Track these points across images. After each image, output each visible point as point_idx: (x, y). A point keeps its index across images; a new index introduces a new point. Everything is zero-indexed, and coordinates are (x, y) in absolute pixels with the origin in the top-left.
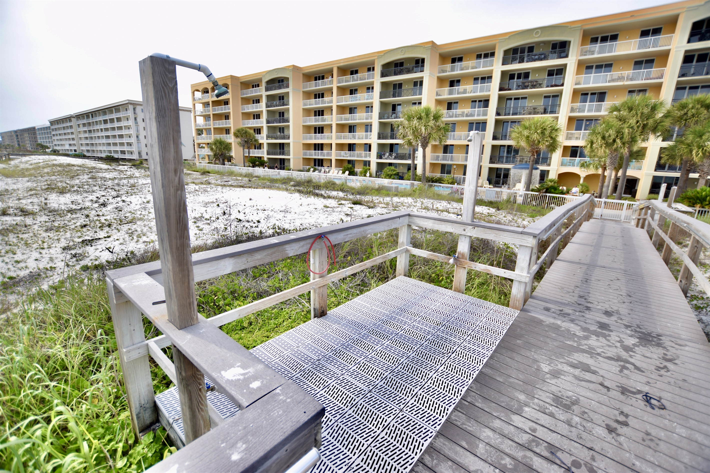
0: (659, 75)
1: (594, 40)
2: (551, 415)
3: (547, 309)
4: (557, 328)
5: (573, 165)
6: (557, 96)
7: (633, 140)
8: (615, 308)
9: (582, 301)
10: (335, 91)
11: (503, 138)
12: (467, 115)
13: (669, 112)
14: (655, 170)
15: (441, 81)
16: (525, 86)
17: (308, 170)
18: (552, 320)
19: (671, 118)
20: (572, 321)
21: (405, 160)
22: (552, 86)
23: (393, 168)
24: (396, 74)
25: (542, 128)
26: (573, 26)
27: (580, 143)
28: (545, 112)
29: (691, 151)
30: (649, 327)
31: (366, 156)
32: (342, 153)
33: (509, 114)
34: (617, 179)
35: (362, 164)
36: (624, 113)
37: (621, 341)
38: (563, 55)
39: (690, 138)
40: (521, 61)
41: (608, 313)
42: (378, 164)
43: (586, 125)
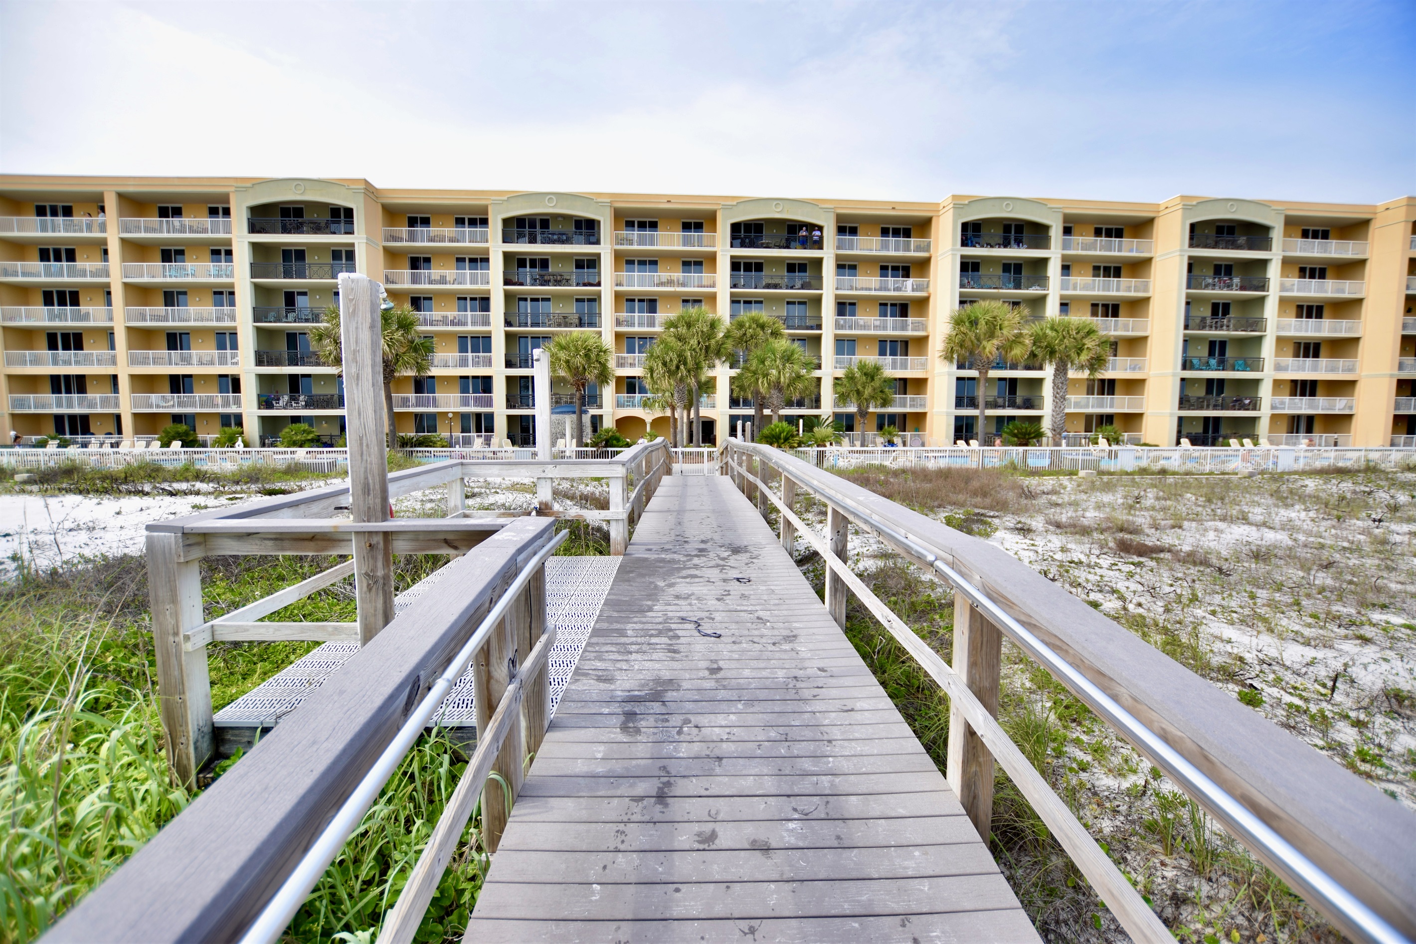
0: (712, 282)
1: (630, 224)
2: (677, 605)
3: (650, 550)
4: (663, 561)
5: (634, 406)
6: (595, 300)
7: (698, 367)
8: (709, 537)
9: (679, 538)
10: (114, 248)
11: (523, 364)
12: (453, 323)
13: (728, 331)
14: (730, 407)
15: (392, 256)
16: (545, 281)
17: (42, 444)
18: (656, 556)
19: (731, 339)
20: (675, 553)
21: (332, 408)
22: (585, 285)
23: (304, 426)
24: (285, 230)
25: (585, 349)
26: (599, 200)
27: (636, 371)
28: (581, 324)
29: (757, 380)
30: (737, 543)
31: (226, 404)
32: (154, 397)
33: (526, 325)
34: (690, 423)
35: (218, 424)
36: (683, 330)
37: (718, 556)
38: (592, 239)
39: (754, 364)
40: (533, 240)
41: (703, 542)
42: (264, 419)
43: (640, 346)
